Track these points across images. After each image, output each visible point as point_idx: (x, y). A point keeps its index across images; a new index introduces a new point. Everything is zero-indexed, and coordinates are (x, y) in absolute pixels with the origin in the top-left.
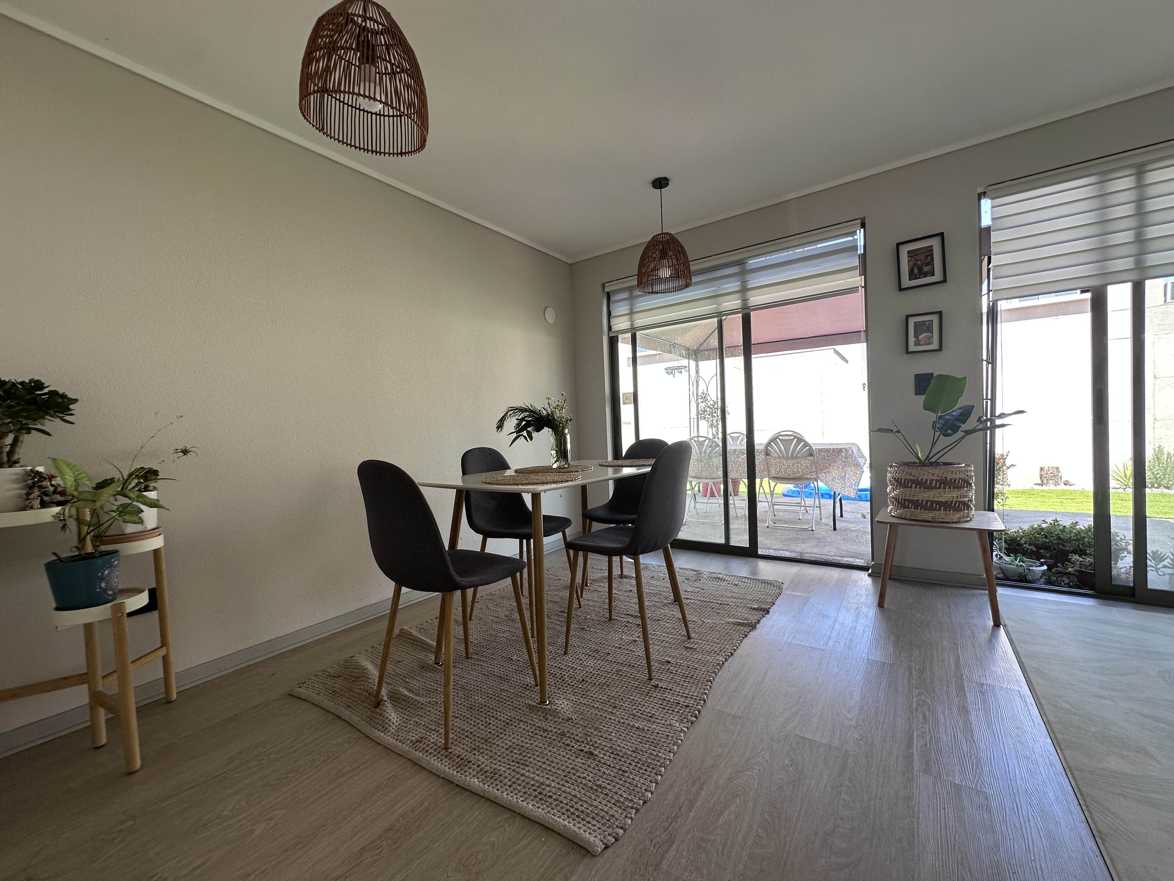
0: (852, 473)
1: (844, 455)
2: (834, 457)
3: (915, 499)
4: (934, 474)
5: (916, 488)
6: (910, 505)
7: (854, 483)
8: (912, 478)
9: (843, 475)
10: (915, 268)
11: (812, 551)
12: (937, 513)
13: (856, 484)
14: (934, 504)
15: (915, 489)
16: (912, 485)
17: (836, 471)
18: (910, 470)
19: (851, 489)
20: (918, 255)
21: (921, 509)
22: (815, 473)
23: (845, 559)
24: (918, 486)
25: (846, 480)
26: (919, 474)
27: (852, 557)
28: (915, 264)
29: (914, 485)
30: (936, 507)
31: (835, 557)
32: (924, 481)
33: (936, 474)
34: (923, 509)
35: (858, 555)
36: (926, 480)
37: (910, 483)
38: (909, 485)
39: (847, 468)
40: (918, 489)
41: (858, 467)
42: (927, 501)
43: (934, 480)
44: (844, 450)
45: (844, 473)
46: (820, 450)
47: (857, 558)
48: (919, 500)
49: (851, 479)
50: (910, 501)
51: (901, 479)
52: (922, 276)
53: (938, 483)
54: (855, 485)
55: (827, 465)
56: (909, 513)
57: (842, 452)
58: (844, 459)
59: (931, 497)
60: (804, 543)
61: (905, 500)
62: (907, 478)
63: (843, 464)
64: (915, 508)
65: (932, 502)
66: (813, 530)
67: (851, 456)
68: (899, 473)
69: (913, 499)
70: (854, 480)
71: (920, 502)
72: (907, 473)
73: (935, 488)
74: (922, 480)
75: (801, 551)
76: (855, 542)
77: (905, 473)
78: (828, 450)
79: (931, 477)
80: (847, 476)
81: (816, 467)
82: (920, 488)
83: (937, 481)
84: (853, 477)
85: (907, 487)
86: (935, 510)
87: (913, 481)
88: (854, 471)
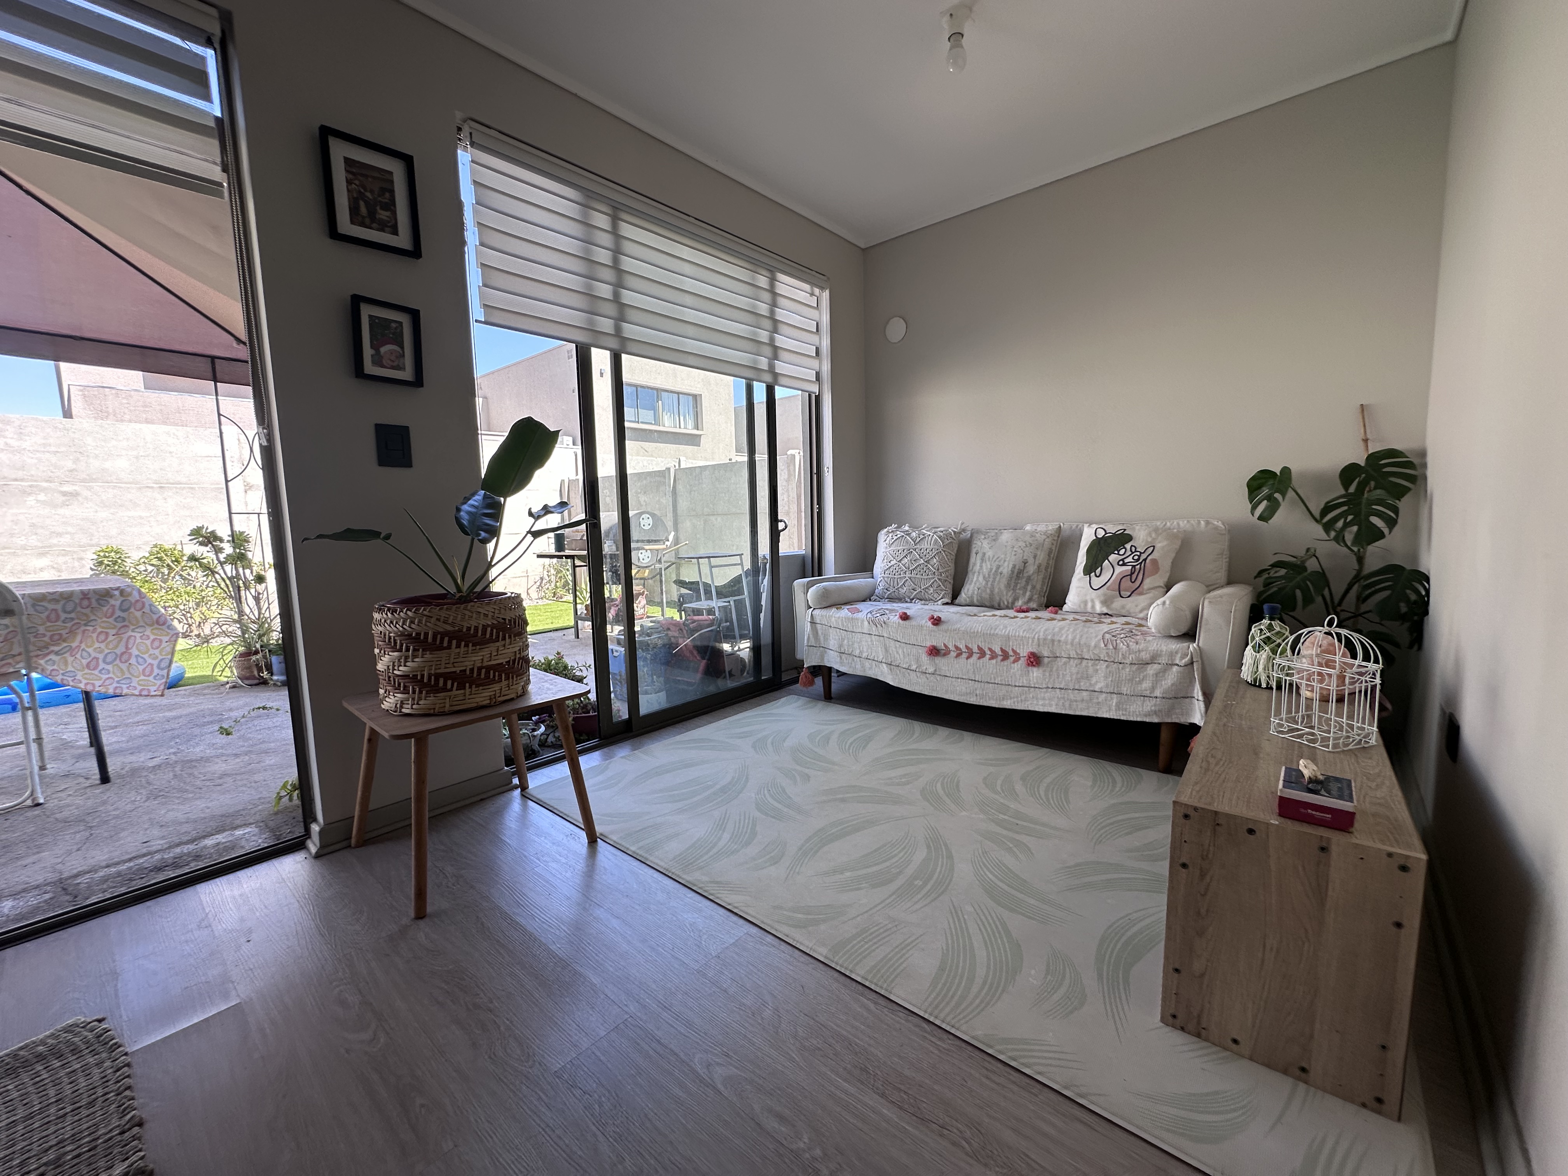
0: (148, 642)
1: (118, 603)
2: (87, 611)
3: (458, 670)
4: (486, 615)
5: (458, 646)
6: (449, 683)
7: (155, 663)
8: (449, 628)
9: (121, 649)
10: (362, 204)
11: (92, 862)
12: (496, 687)
13: (163, 665)
14: (492, 672)
15: (458, 650)
16: (450, 642)
17: (97, 645)
18: (443, 614)
19: (151, 678)
20: (366, 176)
21: (470, 687)
22: (23, 657)
23: (209, 842)
24: (463, 644)
25: (133, 661)
26: (463, 619)
27: (220, 830)
28: (361, 196)
29: (454, 642)
30: (494, 676)
31: (178, 850)
32: (472, 632)
33: (490, 614)
34: (474, 686)
35: (229, 821)
36: (476, 628)
37: (446, 639)
38: (445, 644)
39: (130, 633)
40: (463, 649)
41: (164, 627)
42: (480, 669)
43: (488, 625)
44: (117, 593)
45: (123, 643)
46: (38, 600)
47: (235, 828)
48: (465, 671)
49: (146, 656)
50: (447, 676)
51: (426, 634)
52: (374, 225)
53: (495, 631)
54: (159, 667)
55: (63, 632)
56: (448, 700)
57: (111, 596)
58: (118, 613)
59: (485, 660)
60: (40, 849)
61: (438, 676)
62: (441, 630)
63: (120, 625)
64: (461, 687)
65: (488, 669)
66: (38, 805)
67: (139, 605)
68: (420, 622)
69: (453, 670)
70: (156, 658)
71: (468, 672)
72: (438, 620)
73: (491, 641)
74: (469, 629)
75: (52, 877)
76: (186, 791)
77: (433, 620)
78: (67, 597)
79: (483, 621)
80: (134, 651)
81: (26, 644)
82: (467, 646)
83: (493, 626)
84: (151, 651)
85: (441, 648)
86: (493, 681)
87: (452, 636)
88: (152, 637)
